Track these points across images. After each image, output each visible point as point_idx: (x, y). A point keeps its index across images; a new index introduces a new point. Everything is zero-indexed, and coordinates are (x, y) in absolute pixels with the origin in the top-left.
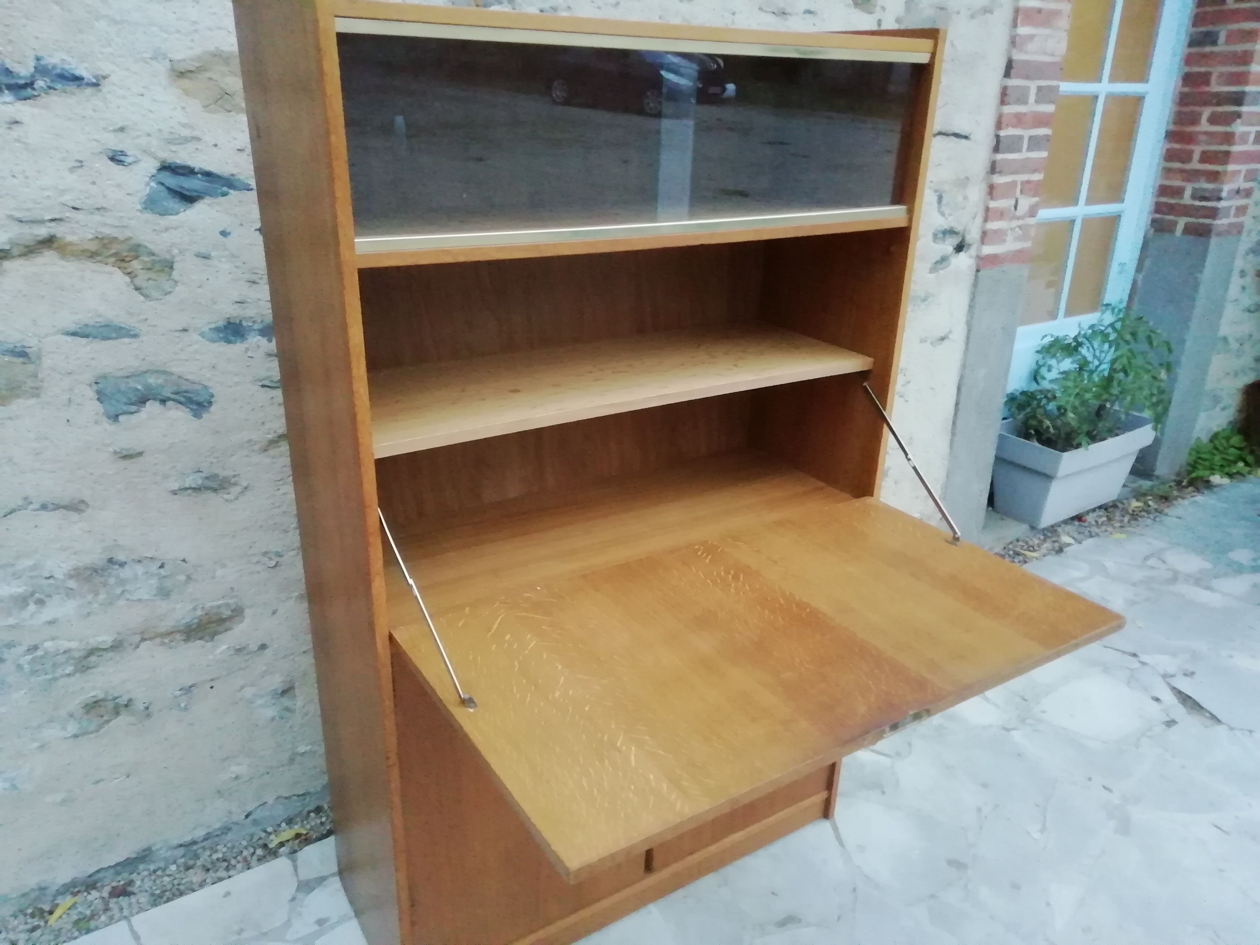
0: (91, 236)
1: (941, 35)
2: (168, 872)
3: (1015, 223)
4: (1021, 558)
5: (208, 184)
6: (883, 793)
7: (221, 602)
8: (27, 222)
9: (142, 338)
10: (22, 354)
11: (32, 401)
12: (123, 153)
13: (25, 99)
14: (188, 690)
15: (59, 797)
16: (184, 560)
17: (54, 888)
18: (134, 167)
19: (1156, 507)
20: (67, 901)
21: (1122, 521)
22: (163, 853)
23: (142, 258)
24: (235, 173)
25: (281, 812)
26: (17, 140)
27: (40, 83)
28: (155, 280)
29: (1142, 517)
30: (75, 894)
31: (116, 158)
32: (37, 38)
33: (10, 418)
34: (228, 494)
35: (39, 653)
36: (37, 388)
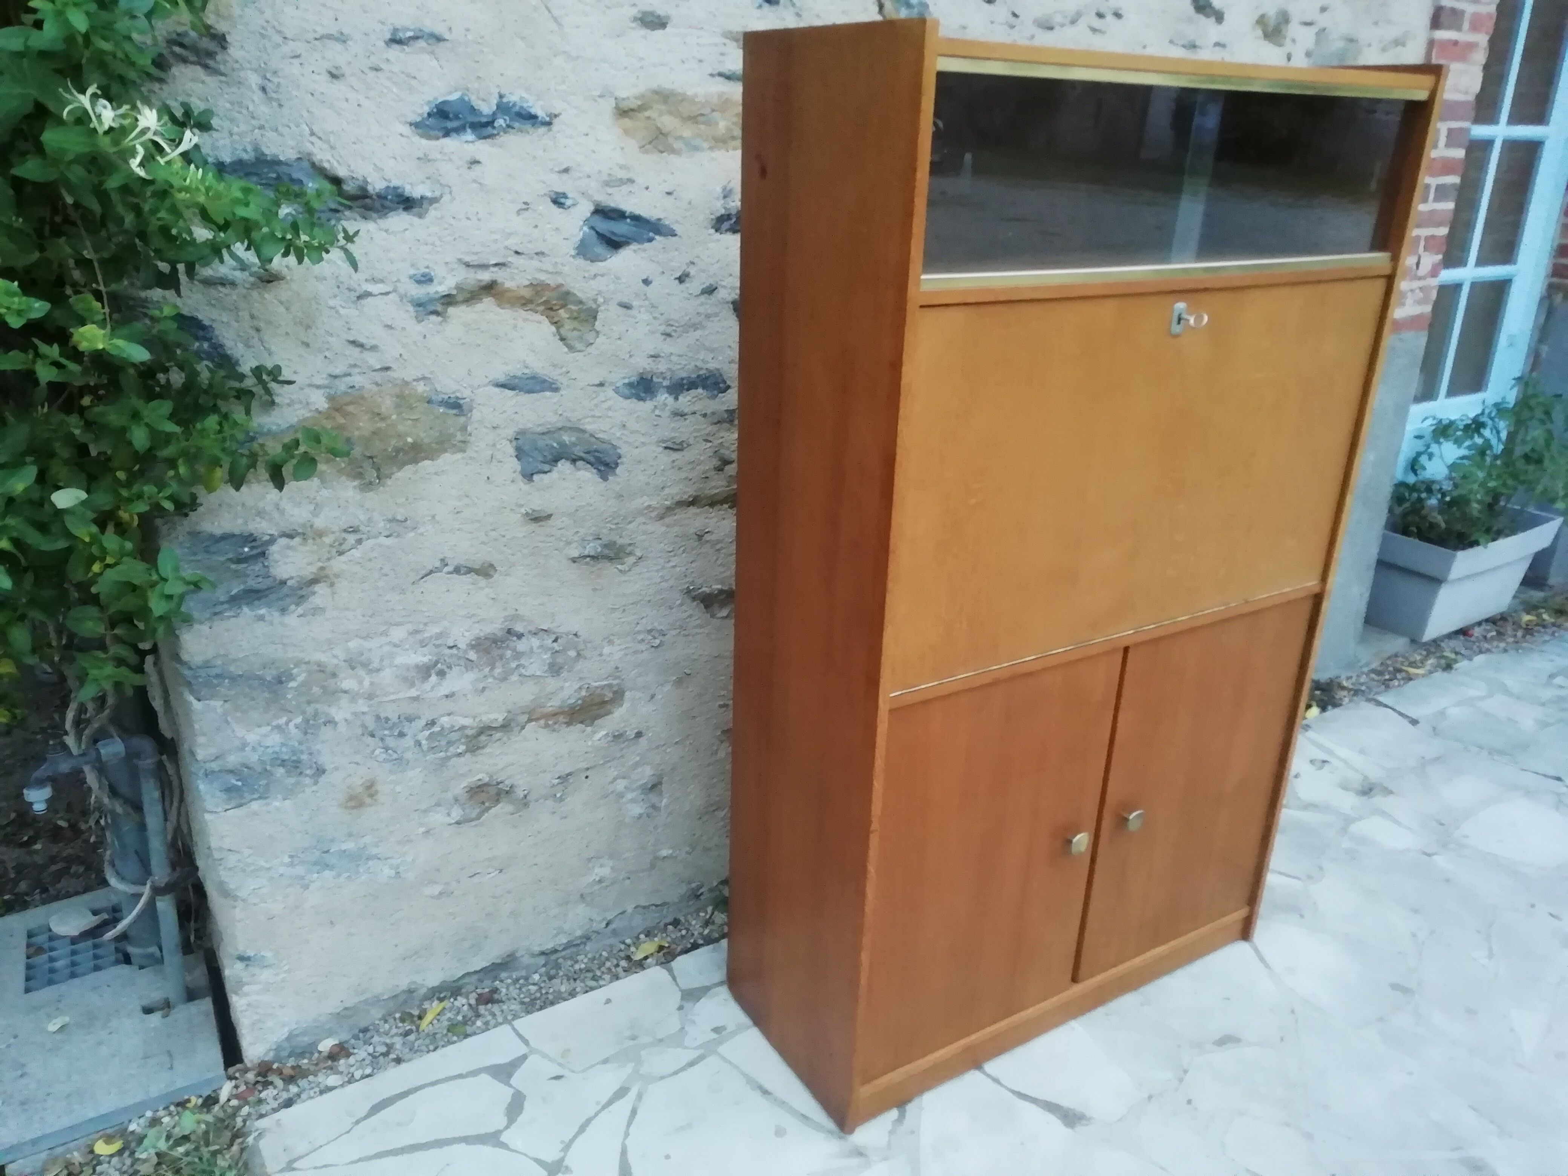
0: (527, 283)
1: (1444, 71)
2: (531, 981)
3: (1416, 284)
4: (1403, 674)
5: (634, 229)
6: (1302, 916)
7: (605, 683)
8: (474, 266)
9: (562, 392)
10: (456, 405)
11: (459, 456)
12: (565, 196)
13: (485, 138)
14: (564, 778)
15: (436, 889)
16: (575, 635)
17: (423, 991)
18: (572, 210)
19: (1553, 620)
20: (435, 1007)
21: (1515, 636)
22: (526, 960)
23: (569, 306)
24: (662, 217)
25: (639, 922)
26: (475, 181)
27: (500, 122)
28: (580, 330)
29: (1539, 632)
30: (441, 1000)
31: (558, 200)
32: (502, 75)
33: (436, 474)
34: (622, 564)
35: (436, 729)
36: (464, 442)
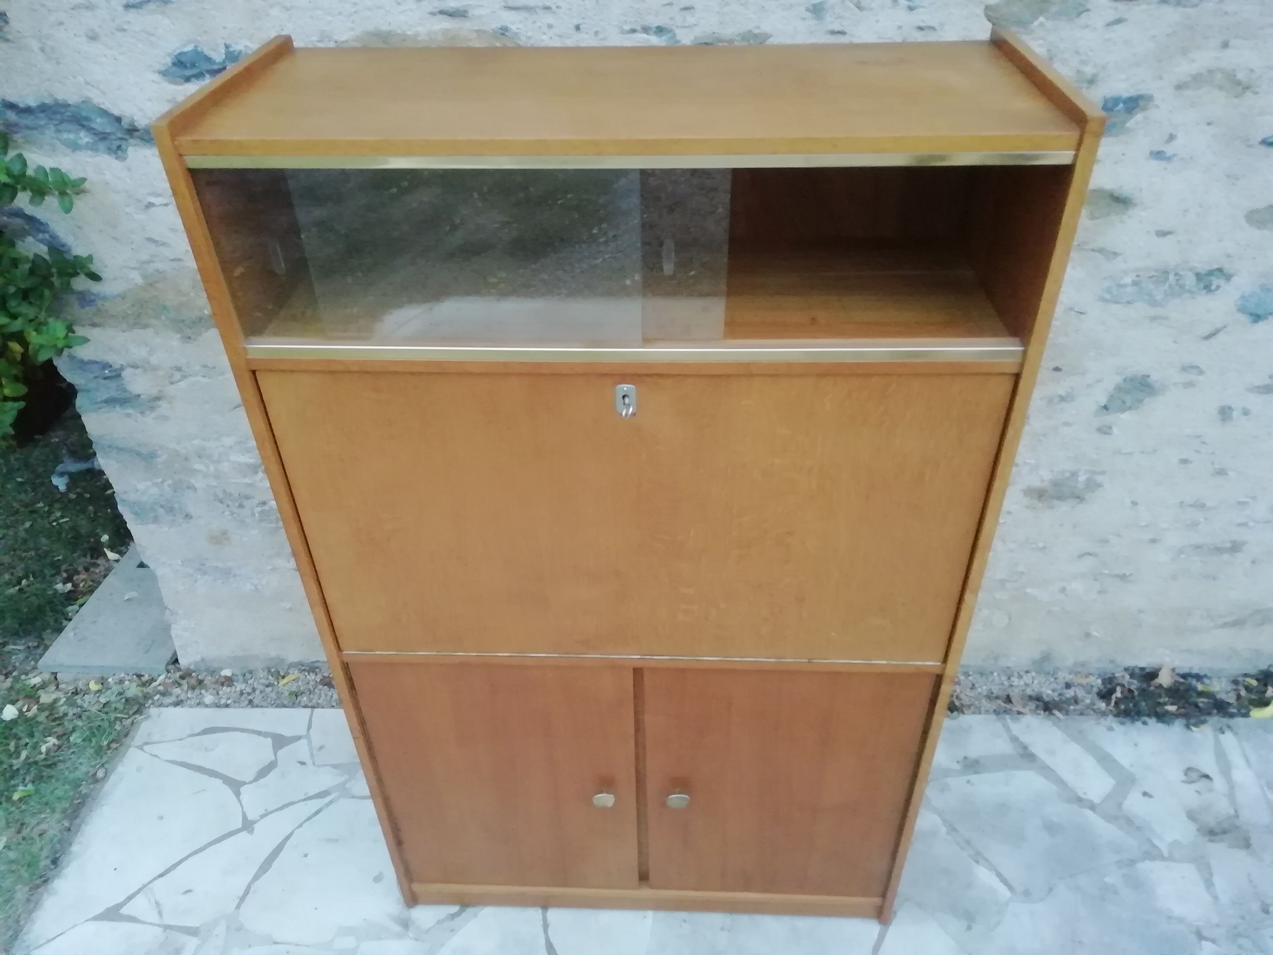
30: (301, 671)
32: (225, 28)
